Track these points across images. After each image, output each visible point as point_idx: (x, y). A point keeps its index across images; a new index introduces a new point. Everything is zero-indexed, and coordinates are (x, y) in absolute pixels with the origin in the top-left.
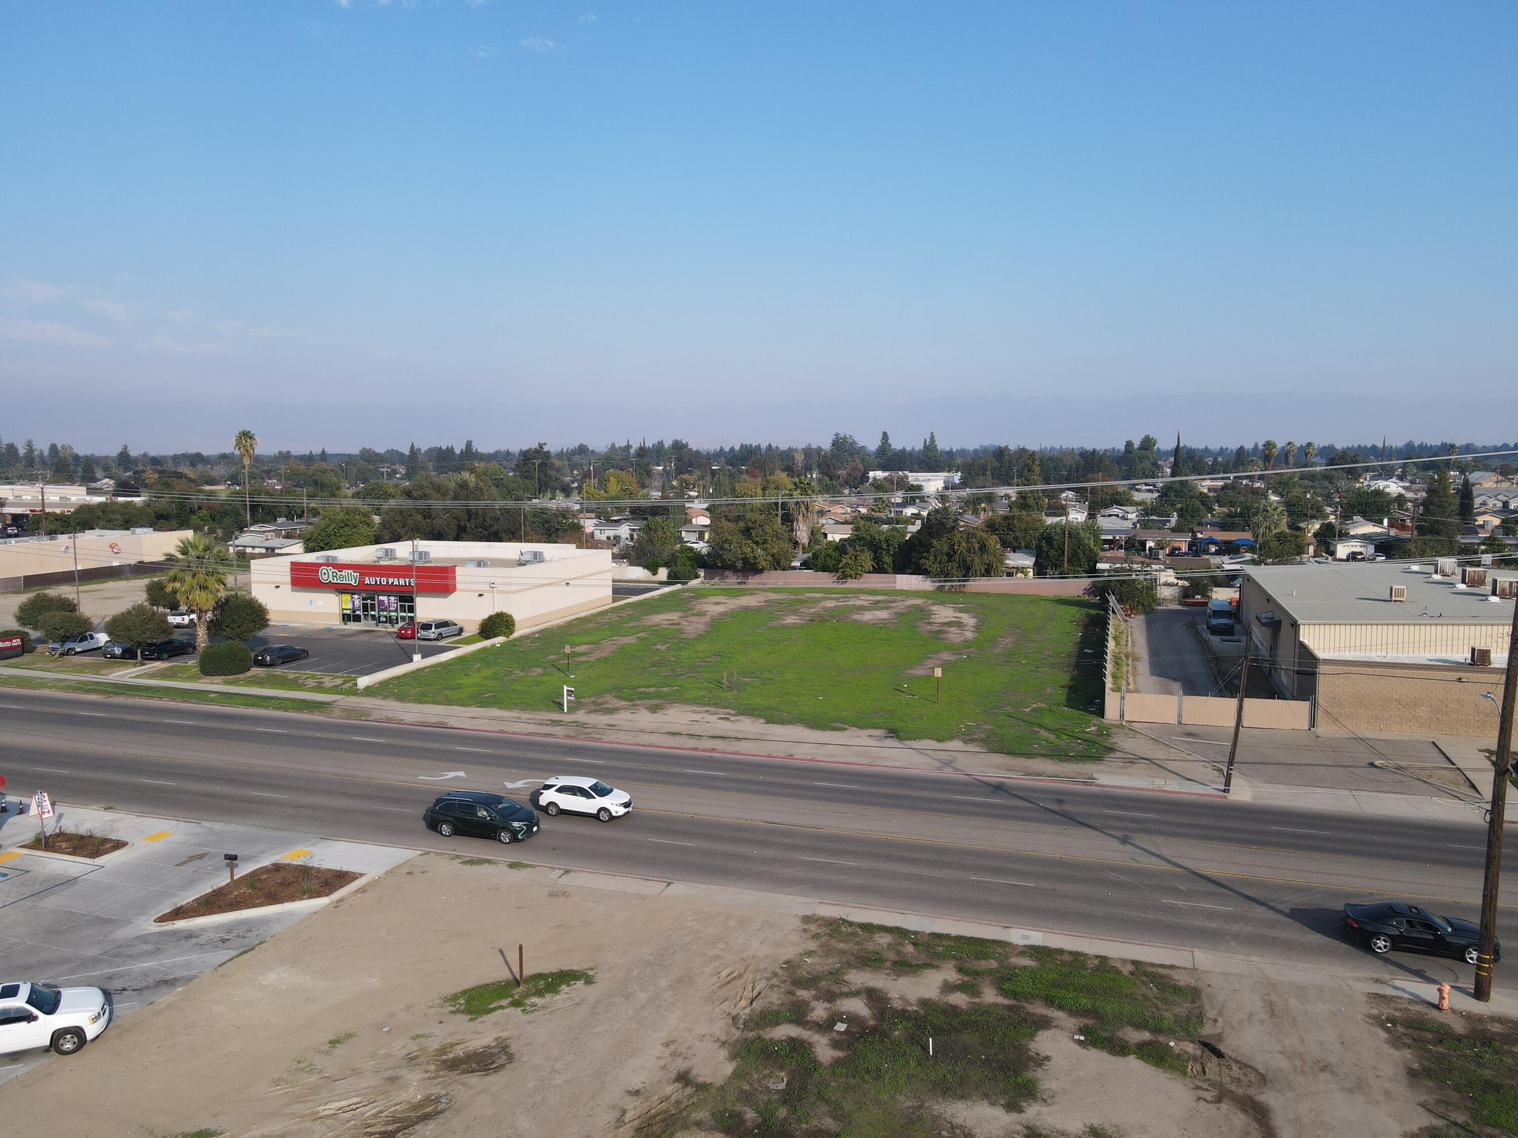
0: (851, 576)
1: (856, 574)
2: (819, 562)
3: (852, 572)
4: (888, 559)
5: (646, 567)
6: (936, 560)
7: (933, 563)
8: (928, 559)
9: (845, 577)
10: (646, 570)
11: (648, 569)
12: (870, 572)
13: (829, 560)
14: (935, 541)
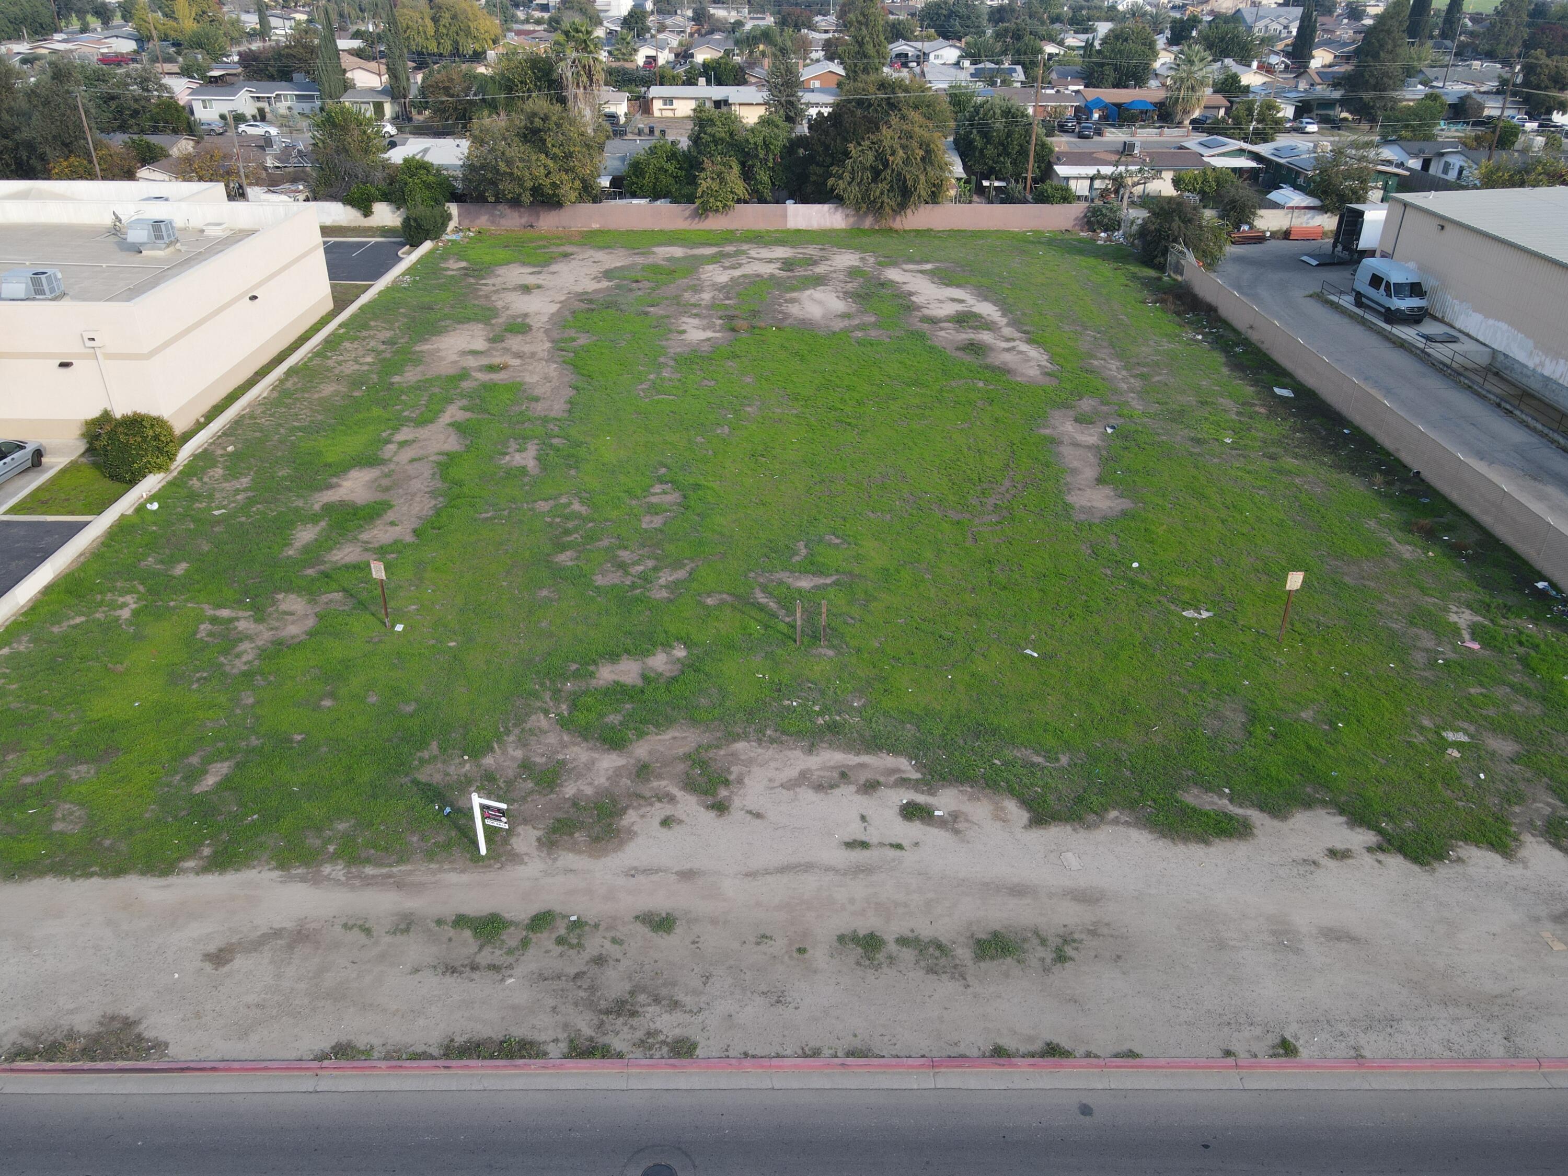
0: (717, 211)
1: (725, 206)
2: (647, 181)
3: (719, 204)
4: (763, 176)
5: (349, 201)
6: (853, 179)
7: (849, 183)
8: (841, 177)
9: (704, 211)
10: (349, 208)
11: (353, 206)
12: (746, 202)
13: (662, 177)
14: (851, 145)
